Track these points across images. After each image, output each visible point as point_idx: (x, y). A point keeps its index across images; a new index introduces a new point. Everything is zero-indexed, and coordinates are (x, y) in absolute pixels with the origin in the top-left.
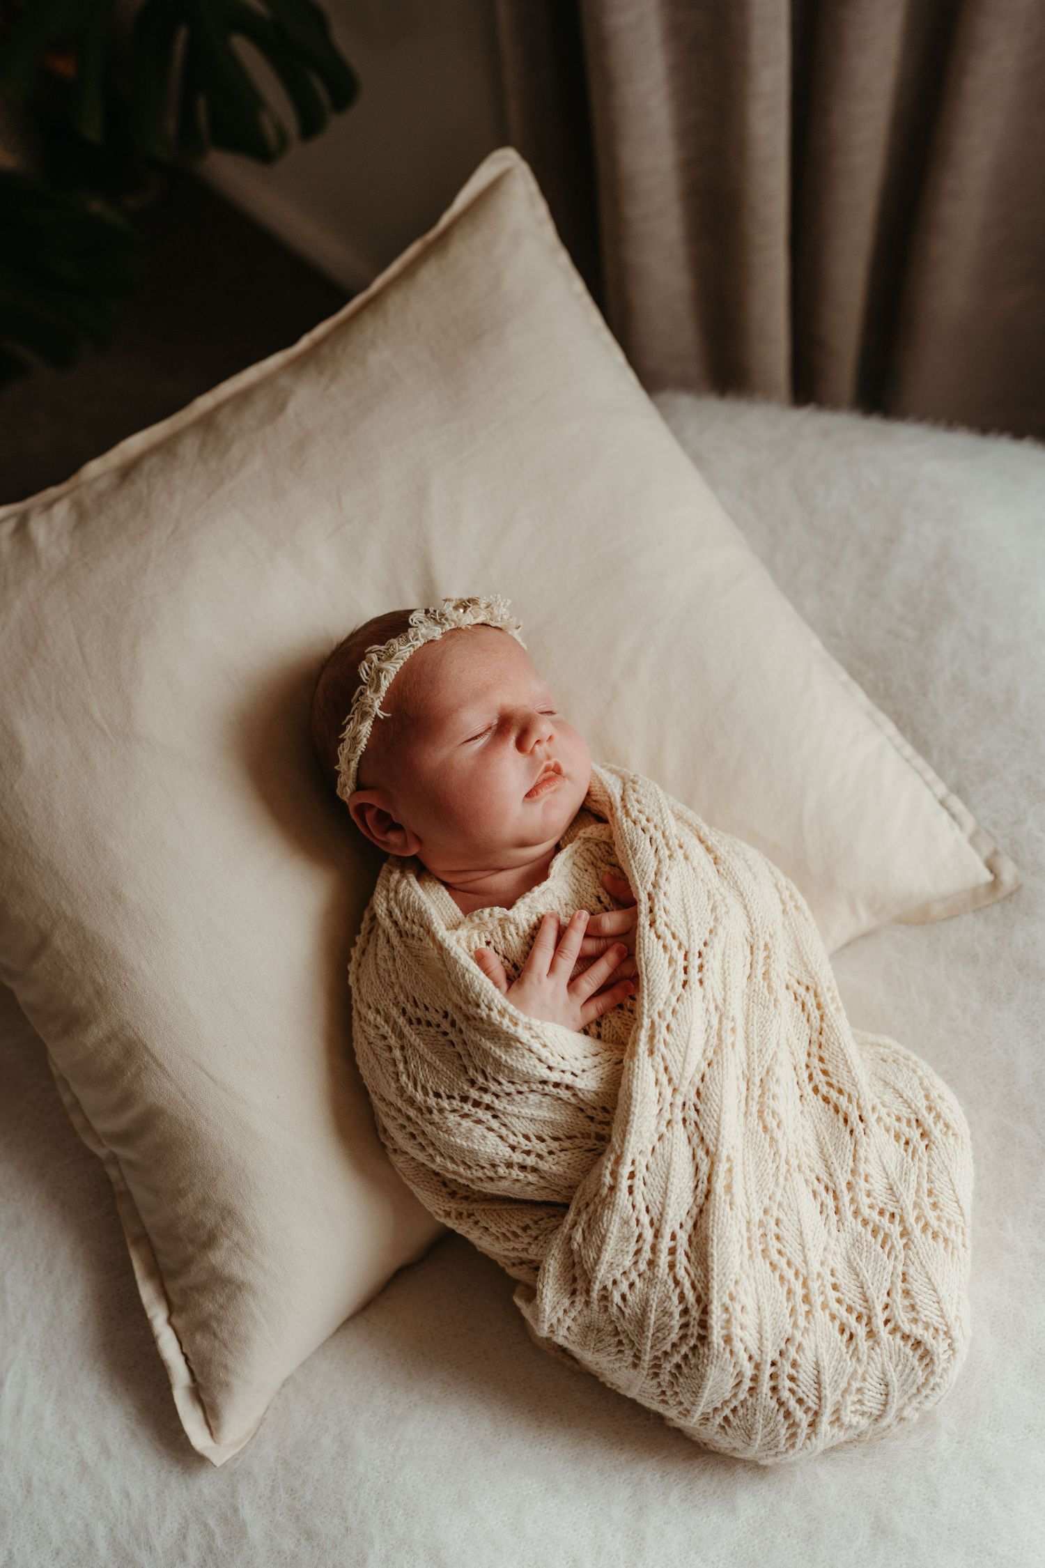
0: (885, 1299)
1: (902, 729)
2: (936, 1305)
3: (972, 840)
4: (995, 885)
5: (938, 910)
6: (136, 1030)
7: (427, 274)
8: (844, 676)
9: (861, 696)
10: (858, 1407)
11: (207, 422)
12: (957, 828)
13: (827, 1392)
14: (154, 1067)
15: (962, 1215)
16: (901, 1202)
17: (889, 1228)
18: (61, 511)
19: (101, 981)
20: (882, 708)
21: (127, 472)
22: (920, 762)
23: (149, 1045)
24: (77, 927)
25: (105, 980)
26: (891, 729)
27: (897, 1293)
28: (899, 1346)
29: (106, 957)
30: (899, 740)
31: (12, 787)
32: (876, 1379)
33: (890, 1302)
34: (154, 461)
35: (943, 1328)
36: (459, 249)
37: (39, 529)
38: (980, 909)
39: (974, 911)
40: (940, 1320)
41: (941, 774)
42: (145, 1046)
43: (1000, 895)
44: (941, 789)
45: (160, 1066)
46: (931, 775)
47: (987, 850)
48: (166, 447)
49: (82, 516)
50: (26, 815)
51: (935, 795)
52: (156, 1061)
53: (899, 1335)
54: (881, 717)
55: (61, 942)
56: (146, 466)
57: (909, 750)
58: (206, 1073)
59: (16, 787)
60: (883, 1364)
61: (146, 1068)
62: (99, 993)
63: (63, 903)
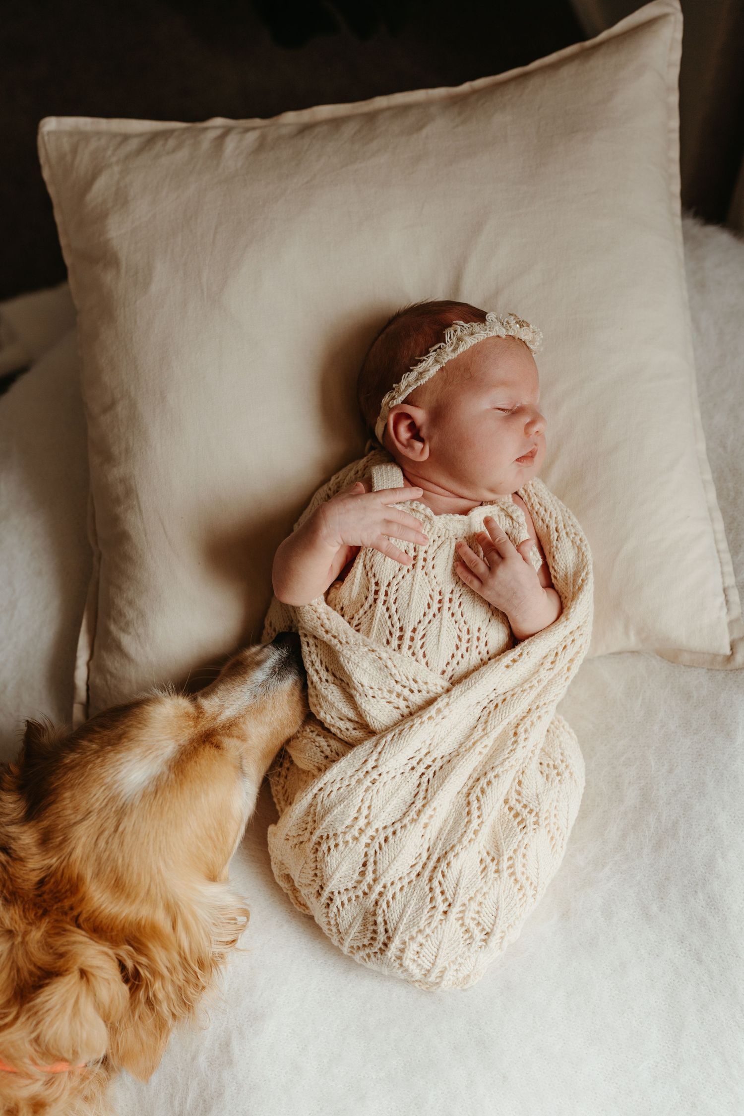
0: (511, 854)
1: (729, 530)
2: (536, 870)
3: (731, 624)
4: (729, 659)
5: (686, 657)
6: (137, 483)
7: (566, 72)
8: (708, 476)
9: (712, 495)
10: (476, 916)
11: (371, 117)
12: (725, 610)
13: (461, 891)
14: (137, 510)
15: (567, 828)
16: (541, 805)
17: (526, 816)
18: (252, 137)
19: (131, 444)
20: (723, 511)
21: (305, 129)
22: (727, 557)
23: (140, 495)
24: (133, 406)
25: (133, 444)
26: (720, 526)
27: (520, 853)
28: (511, 886)
29: (140, 431)
30: (721, 536)
31: (135, 302)
32: (492, 901)
33: (514, 857)
34: (325, 128)
35: (535, 884)
36: (597, 62)
37: (231, 143)
38: (712, 669)
39: (708, 669)
40: (536, 879)
41: (736, 571)
42: (137, 495)
43: (729, 667)
44: (731, 581)
45: (140, 511)
46: (729, 569)
47: (736, 635)
48: (336, 123)
49: (261, 146)
50: (136, 322)
51: (723, 583)
52: (139, 507)
53: (513, 878)
54: (718, 515)
55: (121, 409)
56: (317, 130)
57: (724, 546)
58: (164, 528)
59: (138, 302)
60: (498, 894)
61: (133, 508)
62: (127, 450)
63: (132, 387)
